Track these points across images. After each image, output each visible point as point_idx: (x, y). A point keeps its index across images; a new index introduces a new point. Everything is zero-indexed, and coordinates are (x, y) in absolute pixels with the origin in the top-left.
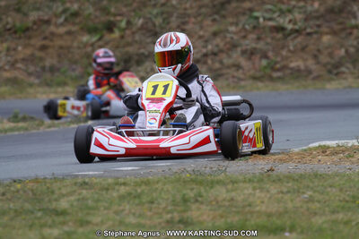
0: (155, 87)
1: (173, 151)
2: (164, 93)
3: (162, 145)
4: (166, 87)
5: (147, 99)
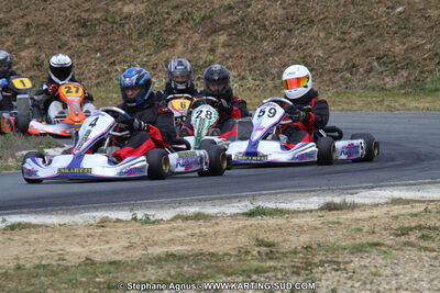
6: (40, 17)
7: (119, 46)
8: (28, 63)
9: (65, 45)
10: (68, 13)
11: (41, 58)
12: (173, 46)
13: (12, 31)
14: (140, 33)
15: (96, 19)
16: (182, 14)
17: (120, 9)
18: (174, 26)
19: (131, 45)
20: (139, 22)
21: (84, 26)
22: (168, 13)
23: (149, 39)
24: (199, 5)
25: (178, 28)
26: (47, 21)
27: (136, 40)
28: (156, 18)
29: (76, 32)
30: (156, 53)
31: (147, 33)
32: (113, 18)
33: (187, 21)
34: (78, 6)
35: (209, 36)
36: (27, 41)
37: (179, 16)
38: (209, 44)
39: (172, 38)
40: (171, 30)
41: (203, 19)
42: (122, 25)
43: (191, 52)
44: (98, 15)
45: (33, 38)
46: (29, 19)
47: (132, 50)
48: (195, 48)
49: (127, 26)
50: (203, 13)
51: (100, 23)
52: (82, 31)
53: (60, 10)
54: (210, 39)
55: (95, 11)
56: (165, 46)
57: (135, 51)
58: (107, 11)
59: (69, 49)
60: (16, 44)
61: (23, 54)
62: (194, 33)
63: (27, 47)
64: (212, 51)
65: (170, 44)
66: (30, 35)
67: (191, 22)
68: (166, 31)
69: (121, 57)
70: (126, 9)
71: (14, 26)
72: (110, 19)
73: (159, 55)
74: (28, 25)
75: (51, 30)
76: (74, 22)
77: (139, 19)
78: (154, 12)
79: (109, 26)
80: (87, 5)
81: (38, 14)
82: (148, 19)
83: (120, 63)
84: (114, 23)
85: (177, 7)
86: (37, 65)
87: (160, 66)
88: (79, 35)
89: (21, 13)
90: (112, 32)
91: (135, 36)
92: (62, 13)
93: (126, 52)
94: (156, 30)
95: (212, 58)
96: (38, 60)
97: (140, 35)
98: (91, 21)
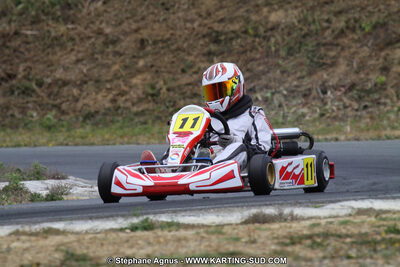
0: (185, 120)
1: (192, 187)
2: (193, 126)
3: (181, 182)
4: (196, 120)
5: (174, 133)
6: (159, 31)
7: (261, 68)
8: (140, 92)
9: (191, 67)
10: (196, 25)
11: (158, 86)
12: (334, 64)
13: (122, 51)
14: (290, 49)
15: (233, 32)
16: (347, 22)
17: (266, 17)
18: (336, 38)
19: (278, 65)
20: (289, 34)
21: (216, 41)
22: (328, 21)
23: (302, 57)
24: (370, 8)
25: (340, 41)
26: (168, 36)
27: (284, 59)
28: (313, 27)
29: (206, 50)
30: (310, 74)
31: (299, 48)
32: (255, 29)
33: (353, 30)
34: (209, 14)
35: (381, 50)
36: (141, 63)
37: (342, 24)
38: (381, 60)
39: (332, 54)
40: (332, 44)
41: (375, 27)
42: (267, 39)
43: (357, 72)
44: (236, 27)
45: (149, 59)
46: (144, 34)
47: (278, 72)
48: (362, 67)
49: (273, 40)
50: (374, 19)
51: (238, 37)
52: (213, 47)
53: (186, 21)
54: (383, 54)
55: (231, 21)
56: (322, 66)
57: (283, 72)
58: (247, 21)
59: (196, 73)
60: (126, 67)
61: (135, 81)
62: (361, 47)
63: (139, 71)
64: (385, 70)
65: (329, 62)
66: (146, 55)
67: (359, 32)
68: (324, 45)
69: (264, 81)
70: (274, 17)
71: (124, 44)
72: (251, 31)
73: (315, 77)
74: (142, 42)
75: (173, 47)
76: (204, 36)
77: (290, 29)
78: (310, 19)
79: (250, 40)
80: (221, 14)
81: (156, 26)
82: (301, 29)
83: (261, 90)
84: (256, 36)
85: (340, 12)
86: (153, 95)
87: (314, 93)
88: (210, 54)
89: (134, 26)
90: (253, 48)
91: (283, 53)
92: (188, 25)
93: (270, 75)
94: (311, 43)
95: (383, 79)
96: (153, 87)
97: (291, 52)
98: (226, 34)
